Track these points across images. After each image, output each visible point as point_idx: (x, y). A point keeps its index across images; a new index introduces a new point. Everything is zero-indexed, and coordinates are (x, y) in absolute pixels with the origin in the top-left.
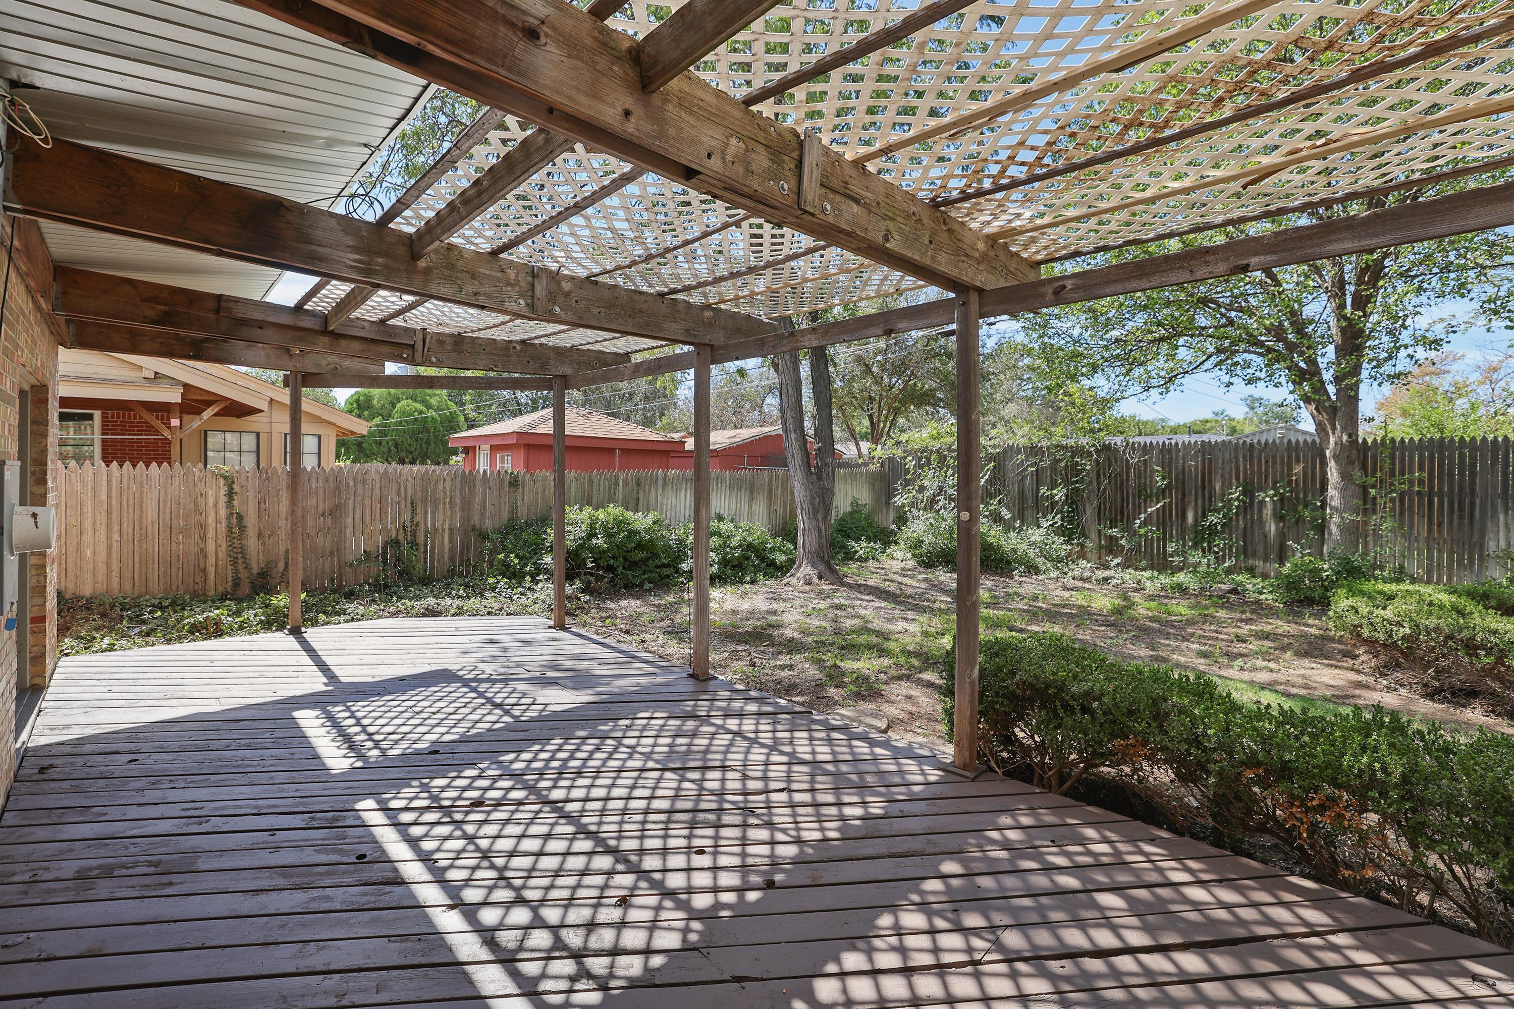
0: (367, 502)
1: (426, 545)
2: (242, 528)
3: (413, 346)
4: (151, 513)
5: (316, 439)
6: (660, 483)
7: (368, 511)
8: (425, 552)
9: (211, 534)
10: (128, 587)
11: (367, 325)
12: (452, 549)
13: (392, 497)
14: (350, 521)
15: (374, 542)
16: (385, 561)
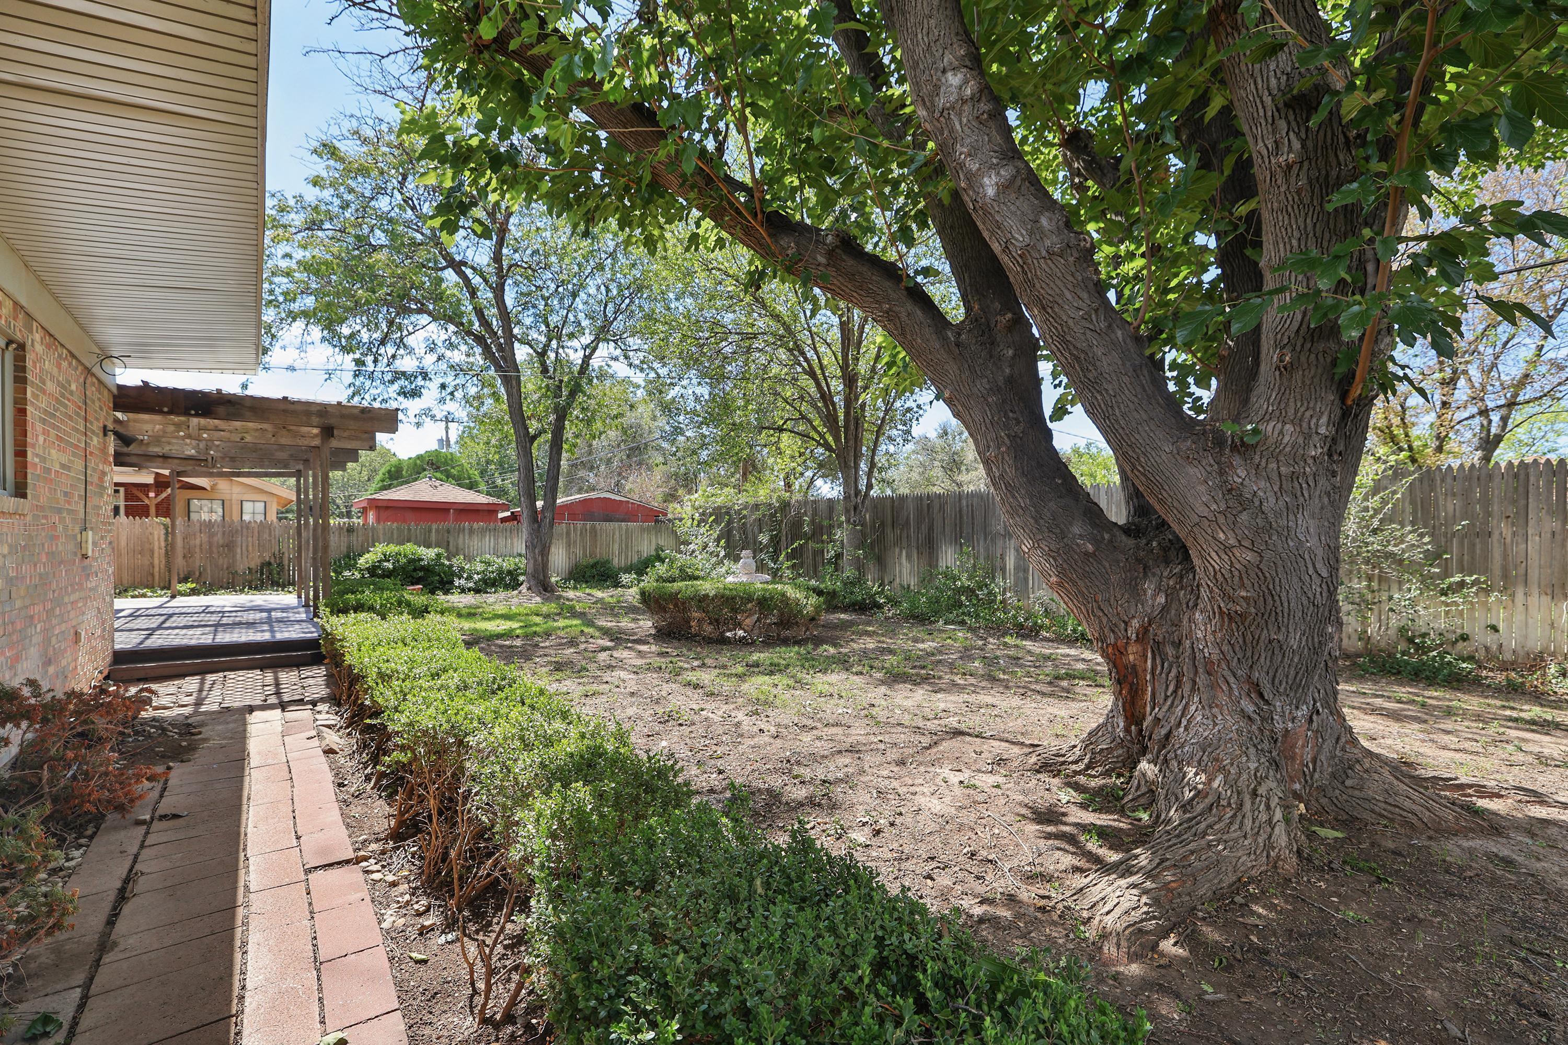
1: (289, 566)
5: (263, 504)
7: (250, 545)
8: (289, 570)
9: (156, 555)
13: (265, 536)
15: (255, 563)
16: (262, 574)
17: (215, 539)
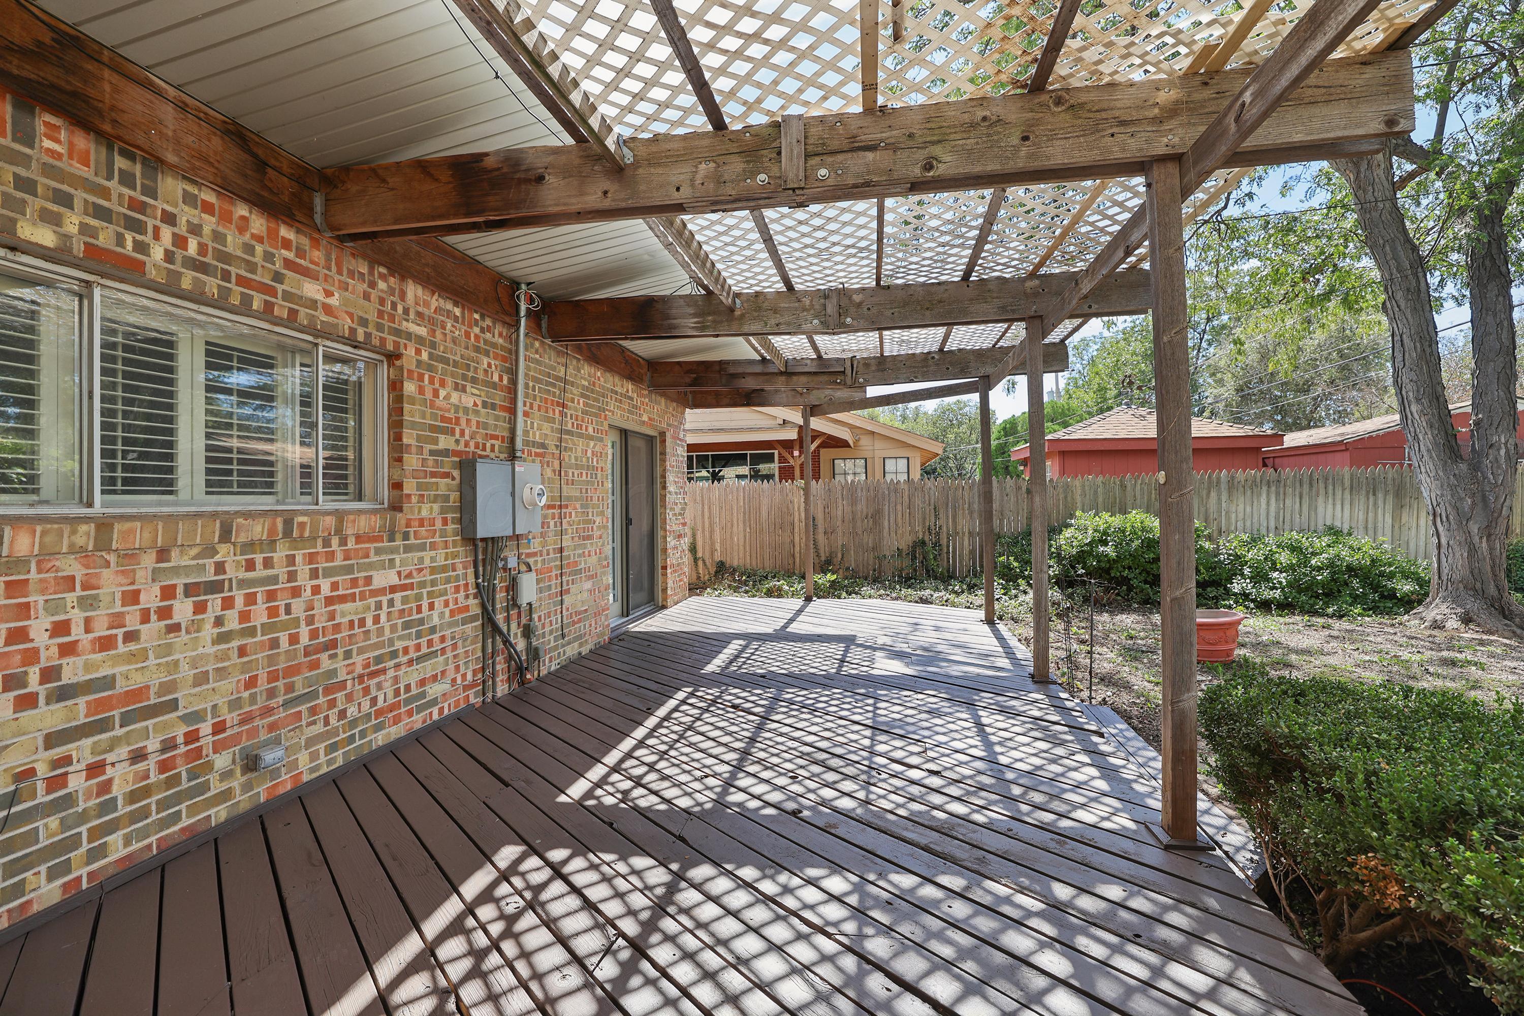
0: (899, 507)
1: (948, 547)
2: (815, 526)
3: (844, 372)
4: (764, 514)
5: (905, 461)
6: (1224, 486)
7: (900, 516)
8: (948, 552)
9: (796, 530)
10: (754, 563)
11: (808, 362)
12: (972, 552)
13: (918, 502)
14: (886, 524)
15: (905, 541)
16: (914, 558)
17: (859, 507)
